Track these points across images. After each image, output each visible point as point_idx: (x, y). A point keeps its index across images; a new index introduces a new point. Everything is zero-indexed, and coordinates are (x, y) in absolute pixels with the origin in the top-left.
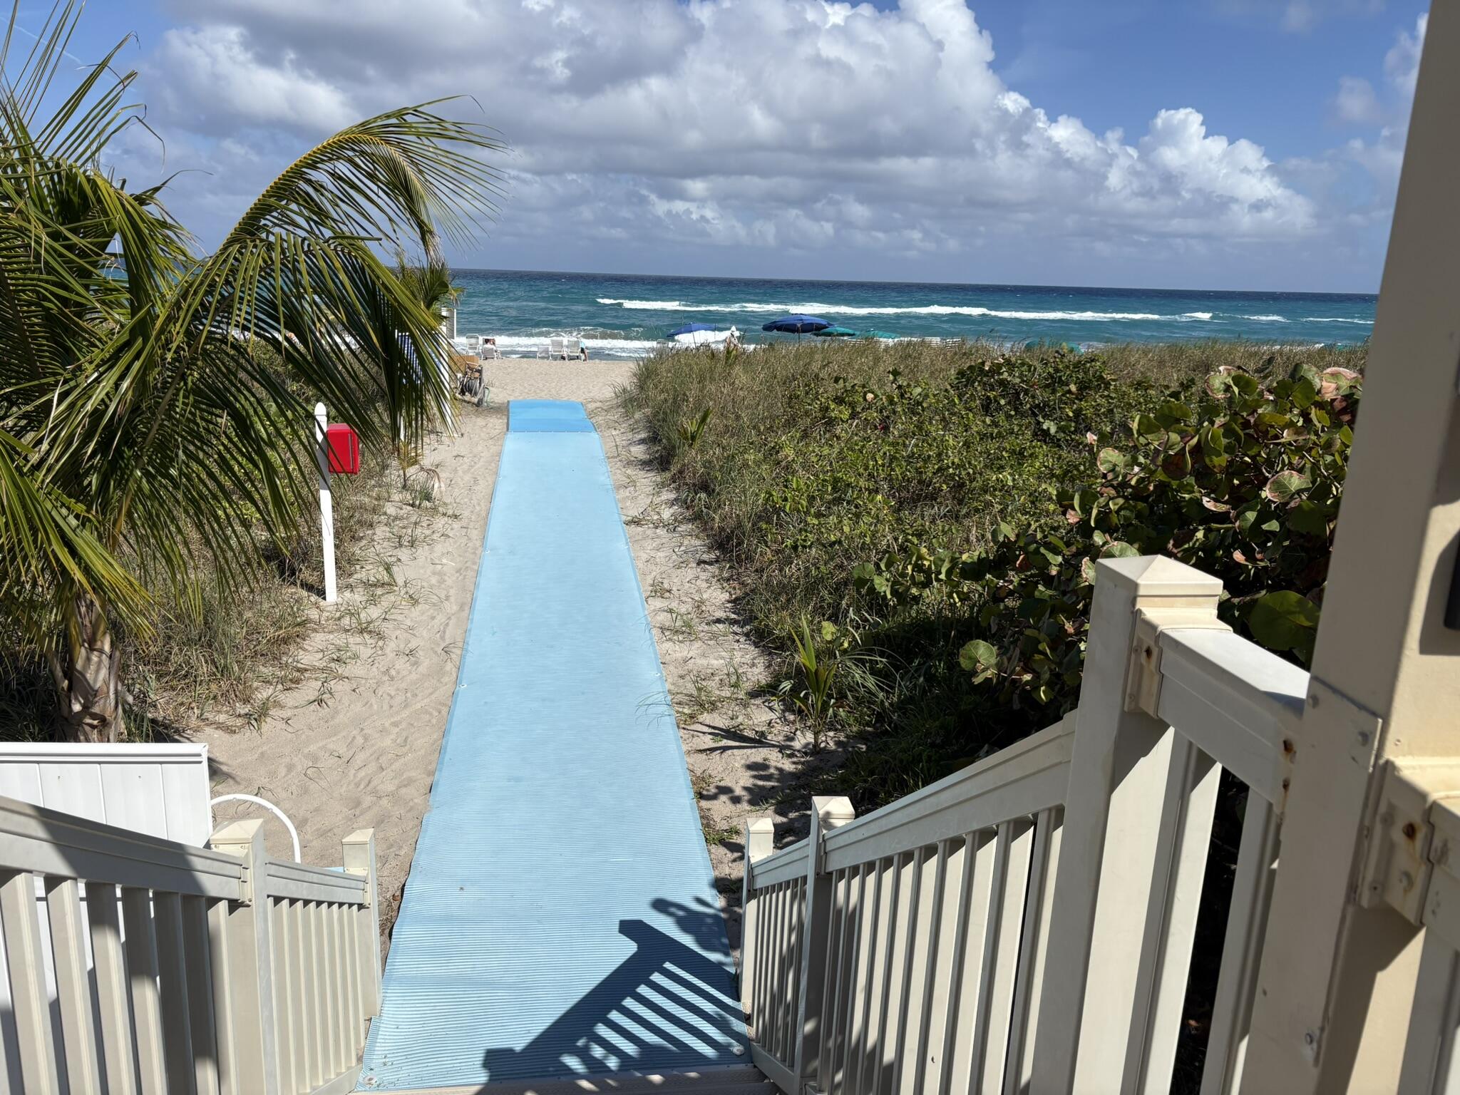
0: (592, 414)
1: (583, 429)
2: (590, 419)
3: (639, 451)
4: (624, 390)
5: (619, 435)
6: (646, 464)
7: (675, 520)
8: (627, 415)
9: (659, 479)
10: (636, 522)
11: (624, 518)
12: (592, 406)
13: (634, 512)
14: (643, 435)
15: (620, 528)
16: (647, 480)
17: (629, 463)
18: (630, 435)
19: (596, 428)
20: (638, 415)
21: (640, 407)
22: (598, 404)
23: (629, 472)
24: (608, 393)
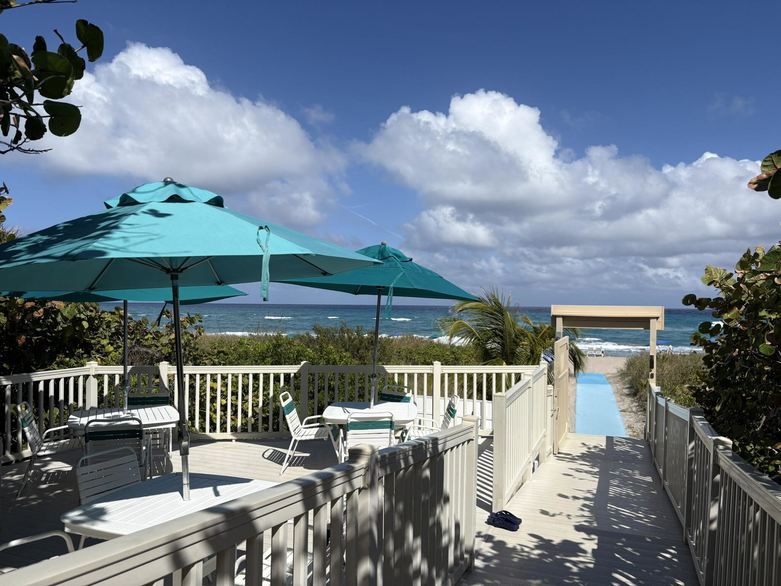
0: (608, 379)
1: (605, 383)
2: (608, 380)
3: (626, 391)
4: (622, 370)
5: (619, 386)
6: (628, 395)
7: (637, 411)
8: (622, 379)
9: (633, 399)
10: (624, 411)
11: (620, 410)
12: (608, 376)
13: (623, 408)
14: (628, 386)
15: (618, 413)
16: (628, 400)
17: (622, 395)
18: (623, 386)
19: (610, 383)
20: (626, 379)
21: (627, 376)
22: (611, 375)
23: (622, 397)
24: (615, 371)
